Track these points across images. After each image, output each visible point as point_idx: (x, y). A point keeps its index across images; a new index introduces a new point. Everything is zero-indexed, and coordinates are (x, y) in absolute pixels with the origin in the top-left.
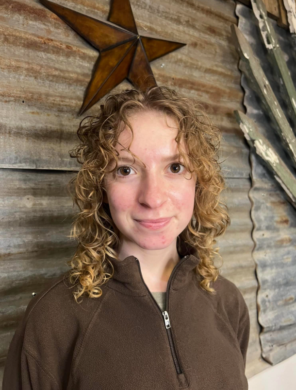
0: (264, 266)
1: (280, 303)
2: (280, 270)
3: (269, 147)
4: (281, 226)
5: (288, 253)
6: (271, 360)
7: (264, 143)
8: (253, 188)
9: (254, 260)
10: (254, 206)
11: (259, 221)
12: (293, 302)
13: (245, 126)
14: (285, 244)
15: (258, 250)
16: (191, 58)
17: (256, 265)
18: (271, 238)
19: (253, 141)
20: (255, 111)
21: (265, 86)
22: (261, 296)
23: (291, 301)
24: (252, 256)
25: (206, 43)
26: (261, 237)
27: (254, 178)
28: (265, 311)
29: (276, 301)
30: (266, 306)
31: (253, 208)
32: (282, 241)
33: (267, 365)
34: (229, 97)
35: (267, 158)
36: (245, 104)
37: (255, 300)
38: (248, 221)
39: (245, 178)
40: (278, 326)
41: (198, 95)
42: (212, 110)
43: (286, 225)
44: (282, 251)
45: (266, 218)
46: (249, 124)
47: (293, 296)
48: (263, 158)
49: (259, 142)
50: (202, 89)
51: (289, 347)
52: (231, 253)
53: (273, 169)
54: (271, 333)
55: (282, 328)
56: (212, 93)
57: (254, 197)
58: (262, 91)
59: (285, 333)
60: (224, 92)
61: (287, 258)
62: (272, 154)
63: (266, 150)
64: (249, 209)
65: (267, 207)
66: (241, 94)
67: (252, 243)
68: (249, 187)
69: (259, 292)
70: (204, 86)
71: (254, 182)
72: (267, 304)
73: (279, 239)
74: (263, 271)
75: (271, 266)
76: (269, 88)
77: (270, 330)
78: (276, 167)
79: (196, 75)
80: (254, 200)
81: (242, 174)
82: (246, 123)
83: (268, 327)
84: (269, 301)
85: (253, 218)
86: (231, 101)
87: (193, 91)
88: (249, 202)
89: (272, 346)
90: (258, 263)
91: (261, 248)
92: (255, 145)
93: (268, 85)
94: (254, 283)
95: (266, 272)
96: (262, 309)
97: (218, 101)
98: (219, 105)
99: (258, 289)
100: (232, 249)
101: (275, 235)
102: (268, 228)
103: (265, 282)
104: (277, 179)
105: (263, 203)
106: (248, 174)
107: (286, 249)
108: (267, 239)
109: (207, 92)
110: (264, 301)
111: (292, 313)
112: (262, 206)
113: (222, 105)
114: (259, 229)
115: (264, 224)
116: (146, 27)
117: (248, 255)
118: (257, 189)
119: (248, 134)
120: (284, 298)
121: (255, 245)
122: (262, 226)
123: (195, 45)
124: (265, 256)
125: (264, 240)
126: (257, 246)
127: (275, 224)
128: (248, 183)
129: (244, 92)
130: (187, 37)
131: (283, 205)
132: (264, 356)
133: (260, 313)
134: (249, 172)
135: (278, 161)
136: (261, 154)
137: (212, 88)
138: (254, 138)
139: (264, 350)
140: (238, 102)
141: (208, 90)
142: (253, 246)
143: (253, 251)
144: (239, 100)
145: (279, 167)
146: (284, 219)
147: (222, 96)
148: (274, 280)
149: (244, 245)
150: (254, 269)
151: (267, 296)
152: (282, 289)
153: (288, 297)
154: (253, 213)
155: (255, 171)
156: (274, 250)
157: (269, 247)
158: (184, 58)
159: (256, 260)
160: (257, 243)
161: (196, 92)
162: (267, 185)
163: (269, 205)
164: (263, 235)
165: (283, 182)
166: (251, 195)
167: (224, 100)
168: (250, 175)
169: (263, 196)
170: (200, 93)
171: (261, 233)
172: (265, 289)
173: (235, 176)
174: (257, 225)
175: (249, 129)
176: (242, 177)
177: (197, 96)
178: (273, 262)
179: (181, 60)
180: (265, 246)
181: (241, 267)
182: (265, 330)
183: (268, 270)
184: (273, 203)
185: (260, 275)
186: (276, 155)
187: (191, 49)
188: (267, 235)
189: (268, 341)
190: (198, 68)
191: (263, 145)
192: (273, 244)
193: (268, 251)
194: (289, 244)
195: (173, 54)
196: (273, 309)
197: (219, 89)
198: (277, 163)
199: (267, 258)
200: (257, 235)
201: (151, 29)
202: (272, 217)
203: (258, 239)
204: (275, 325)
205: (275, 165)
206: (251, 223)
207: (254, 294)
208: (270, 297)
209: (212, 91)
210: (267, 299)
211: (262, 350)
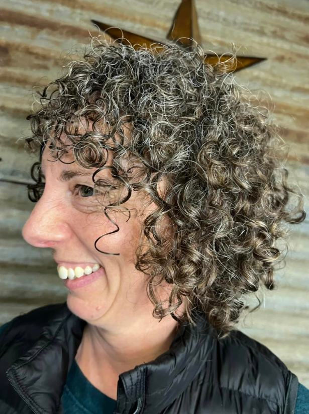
16: (274, 75)
25: (299, 56)
42: (295, 137)
50: (285, 111)
52: (295, 315)
70: (287, 107)
79: (279, 95)
97: (307, 127)
100: (297, 311)
109: (291, 115)
116: (217, 41)
123: (281, 59)
130: (272, 50)
137: (299, 110)
141: (294, 113)
158: (263, 75)
170: (281, 116)
179: (257, 78)
187: (277, 64)
190: (282, 87)
195: (248, 71)
201: (222, 43)
209: (298, 114)
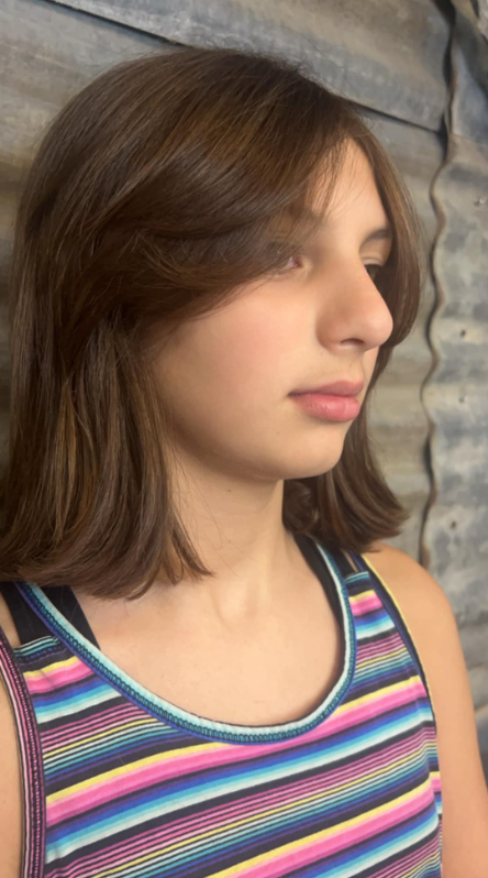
0: (456, 431)
8: (449, 168)
9: (426, 412)
10: (447, 230)
11: (457, 285)
15: (442, 379)
17: (432, 426)
22: (437, 523)
24: (421, 398)
26: (456, 341)
27: (458, 131)
28: (441, 569)
29: (475, 541)
30: (448, 554)
31: (442, 238)
37: (418, 537)
39: (427, 129)
40: (475, 614)
45: (477, 280)
57: (447, 203)
64: (429, 241)
65: (484, 244)
67: (426, 353)
68: (435, 161)
69: (433, 512)
71: (455, 145)
72: (452, 548)
74: (450, 447)
75: (476, 434)
80: (446, 211)
81: (417, 108)
84: (457, 541)
85: (438, 271)
90: (436, 420)
91: (450, 376)
94: (421, 484)
95: (458, 452)
96: (434, 562)
99: (430, 501)
102: (479, 314)
103: (453, 480)
105: (473, 227)
106: (437, 115)
108: (472, 347)
110: (442, 540)
112: (470, 238)
114: (452, 313)
115: (468, 300)
118: (461, 176)
121: (435, 363)
122: (463, 302)
124: (462, 400)
125: (463, 349)
126: (441, 367)
128: (433, 148)
134: (442, 105)
142: (429, 367)
143: (425, 382)
148: (478, 476)
150: (421, 440)
151: (454, 525)
154: (439, 253)
155: (463, 105)
157: (476, 373)
159: (432, 414)
160: (443, 356)
164: (463, 333)
166: (440, 194)
169: (477, 204)
171: (457, 326)
172: (450, 504)
173: (394, 112)
174: (447, 298)
176: (415, 120)
178: (484, 424)
180: (465, 371)
183: (466, 445)
185: (440, 460)
188: (475, 334)
193: (471, 387)
196: (465, 564)
199: (465, 407)
200: (443, 331)
203: (447, 346)
204: (468, 611)
207: (415, 519)
208: (462, 528)
210: (451, 534)
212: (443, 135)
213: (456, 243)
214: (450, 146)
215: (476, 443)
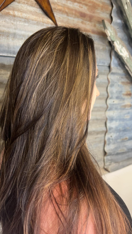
0: (112, 119)
1: (119, 140)
2: (121, 122)
3: (123, 46)
4: (126, 97)
5: (128, 113)
6: (109, 170)
7: (120, 43)
8: (111, 73)
9: (106, 116)
10: (110, 84)
11: (112, 93)
12: (127, 141)
13: (108, 31)
14: (127, 108)
15: (109, 110)
17: (107, 119)
18: (119, 104)
19: (113, 42)
20: (119, 21)
21: (127, 3)
22: (108, 136)
23: (126, 140)
24: (105, 114)
26: (112, 103)
27: (112, 66)
28: (109, 144)
29: (116, 139)
31: (109, 85)
32: (125, 106)
33: (107, 172)
34: (102, 9)
35: (121, 54)
36: (112, 15)
37: (104, 138)
38: (105, 93)
39: (107, 66)
40: (116, 153)
41: (80, 6)
42: (88, 19)
43: (129, 97)
44: (125, 112)
45: (117, 92)
46: (112, 30)
47: (128, 137)
48: (118, 54)
49: (117, 43)
50: (83, 2)
51: (121, 164)
53: (124, 61)
54: (112, 156)
55: (118, 154)
56: (90, 6)
57: (111, 79)
58: (124, 7)
59: (120, 157)
60: (99, 5)
61: (127, 116)
62: (124, 51)
63: (121, 49)
64: (107, 86)
65: (119, 85)
66: (110, 8)
67: (106, 106)
68: (108, 72)
69: (107, 134)
71: (112, 69)
72: (111, 141)
73: (123, 104)
74: (110, 122)
75: (116, 120)
76: (129, 4)
77: (110, 154)
78: (126, 60)
80: (110, 80)
81: (104, 63)
82: (109, 29)
83: (110, 153)
84: (112, 139)
85: (108, 91)
86: (103, 13)
87: (76, 4)
88: (107, 81)
89: (111, 162)
90: (108, 118)
91: (111, 109)
92: (114, 45)
93: (129, 3)
94: (104, 129)
95: (112, 123)
96: (107, 143)
97: (94, 12)
98: (93, 15)
99: (106, 132)
101: (121, 102)
102: (117, 98)
103: (111, 129)
104: (127, 68)
105: (116, 82)
107: (127, 111)
108: (116, 104)
109: (86, 5)
110: (109, 139)
111: (125, 146)
112: (115, 84)
113: (96, 15)
114: (111, 98)
115: (115, 95)
117: (103, 113)
118: (113, 73)
119: (110, 37)
120: (122, 138)
121: (107, 107)
122: (113, 96)
124: (114, 114)
125: (113, 105)
126: (109, 108)
127: (122, 96)
128: (108, 69)
129: (112, 6)
131: (129, 85)
132: (105, 167)
133: (106, 145)
134: (109, 62)
135: (128, 56)
136: (117, 51)
138: (113, 40)
139: (106, 164)
140: (108, 13)
141: (87, 3)
143: (106, 111)
144: (109, 12)
145: (128, 60)
146: (129, 93)
147: (97, 9)
148: (117, 127)
149: (101, 107)
150: (105, 121)
151: (111, 136)
152: (121, 133)
153: (124, 138)
154: (109, 88)
155: (113, 62)
156: (119, 111)
157: (116, 109)
160: (109, 106)
161: (78, 5)
162: (121, 71)
163: (120, 84)
164: (114, 102)
165: (130, 70)
166: (109, 77)
167: (98, 11)
168: (109, 64)
169: (117, 78)
170: (81, 5)
171: (112, 100)
172: (111, 133)
174: (110, 96)
175: (111, 33)
176: (104, 65)
177: (78, 7)
178: (118, 118)
180: (114, 108)
181: (97, 120)
182: (107, 154)
183: (114, 122)
184: (123, 83)
185: (108, 125)
186: (127, 52)
188: (116, 102)
189: (109, 160)
191: (119, 45)
192: (119, 107)
193: (116, 111)
194: (129, 108)
196: (114, 143)
197: (95, 3)
198: (127, 58)
200: (109, 102)
202: (121, 92)
203: (110, 104)
204: (114, 152)
205: (126, 59)
206: (106, 94)
207: (103, 135)
208: (113, 137)
209: (90, 4)
210: (111, 138)
211: (104, 164)
212: (109, 67)
213: (112, 86)
214: (111, 69)
215: (116, 121)
